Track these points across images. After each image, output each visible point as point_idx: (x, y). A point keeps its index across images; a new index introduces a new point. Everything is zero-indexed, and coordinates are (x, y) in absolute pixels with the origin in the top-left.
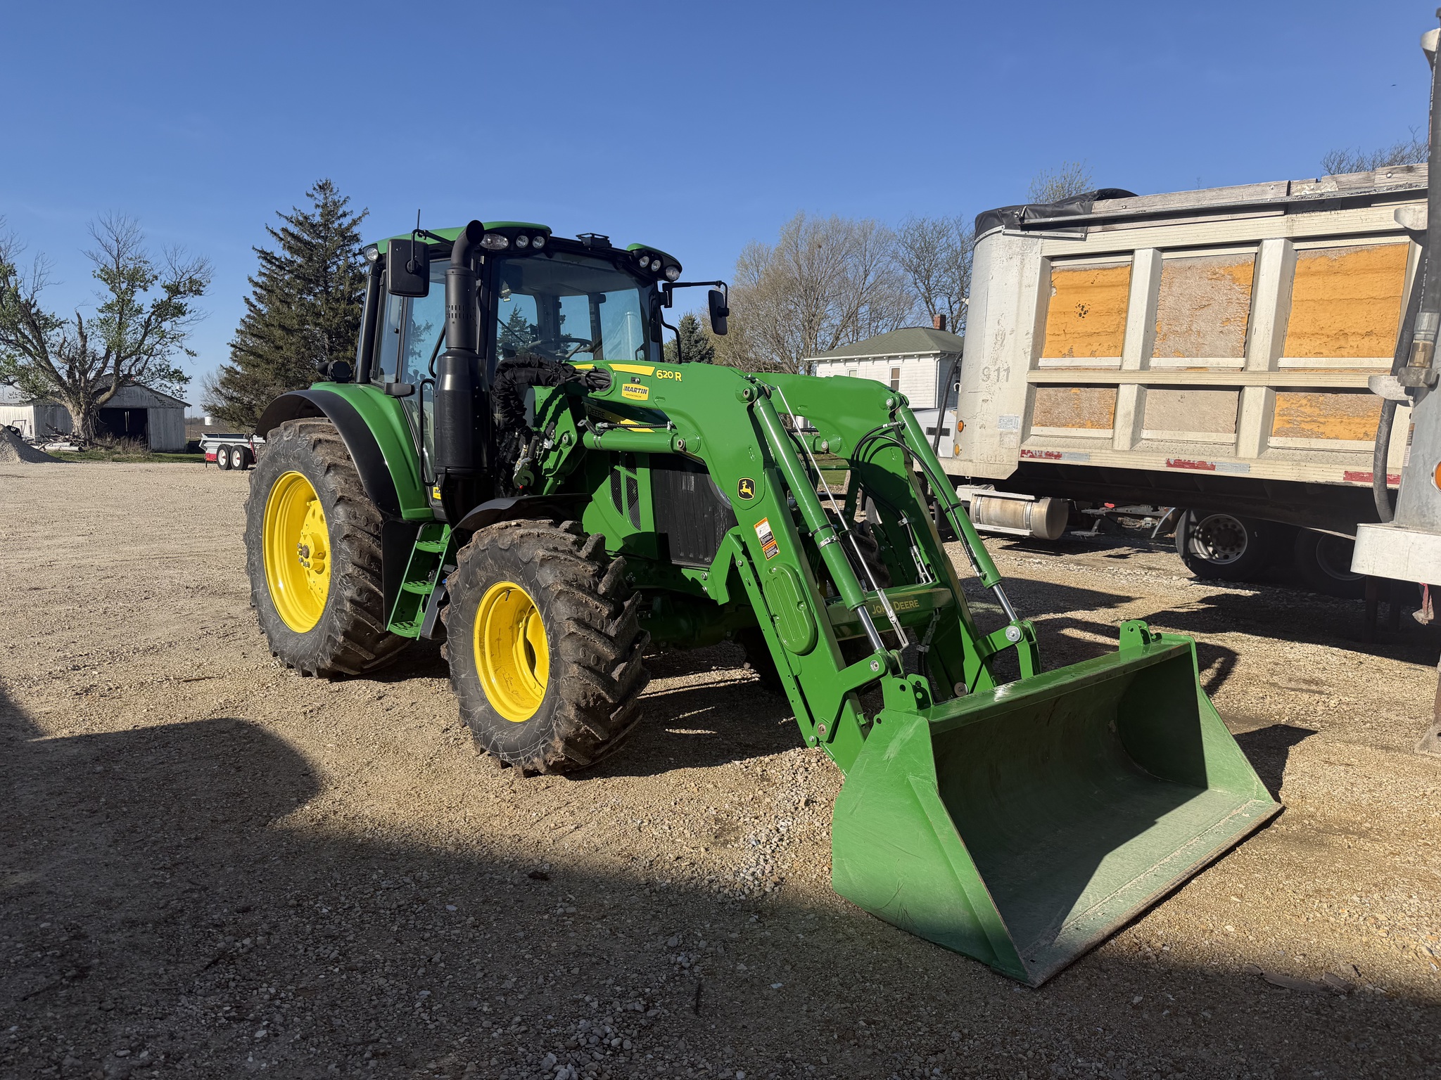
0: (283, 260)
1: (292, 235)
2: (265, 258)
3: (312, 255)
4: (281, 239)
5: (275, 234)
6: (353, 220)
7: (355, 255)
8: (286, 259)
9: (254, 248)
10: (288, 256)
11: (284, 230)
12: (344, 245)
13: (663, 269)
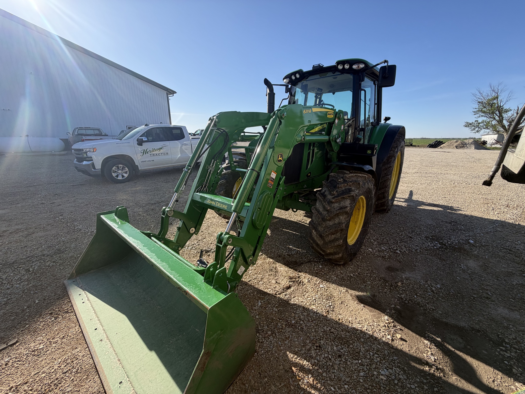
13: (351, 66)
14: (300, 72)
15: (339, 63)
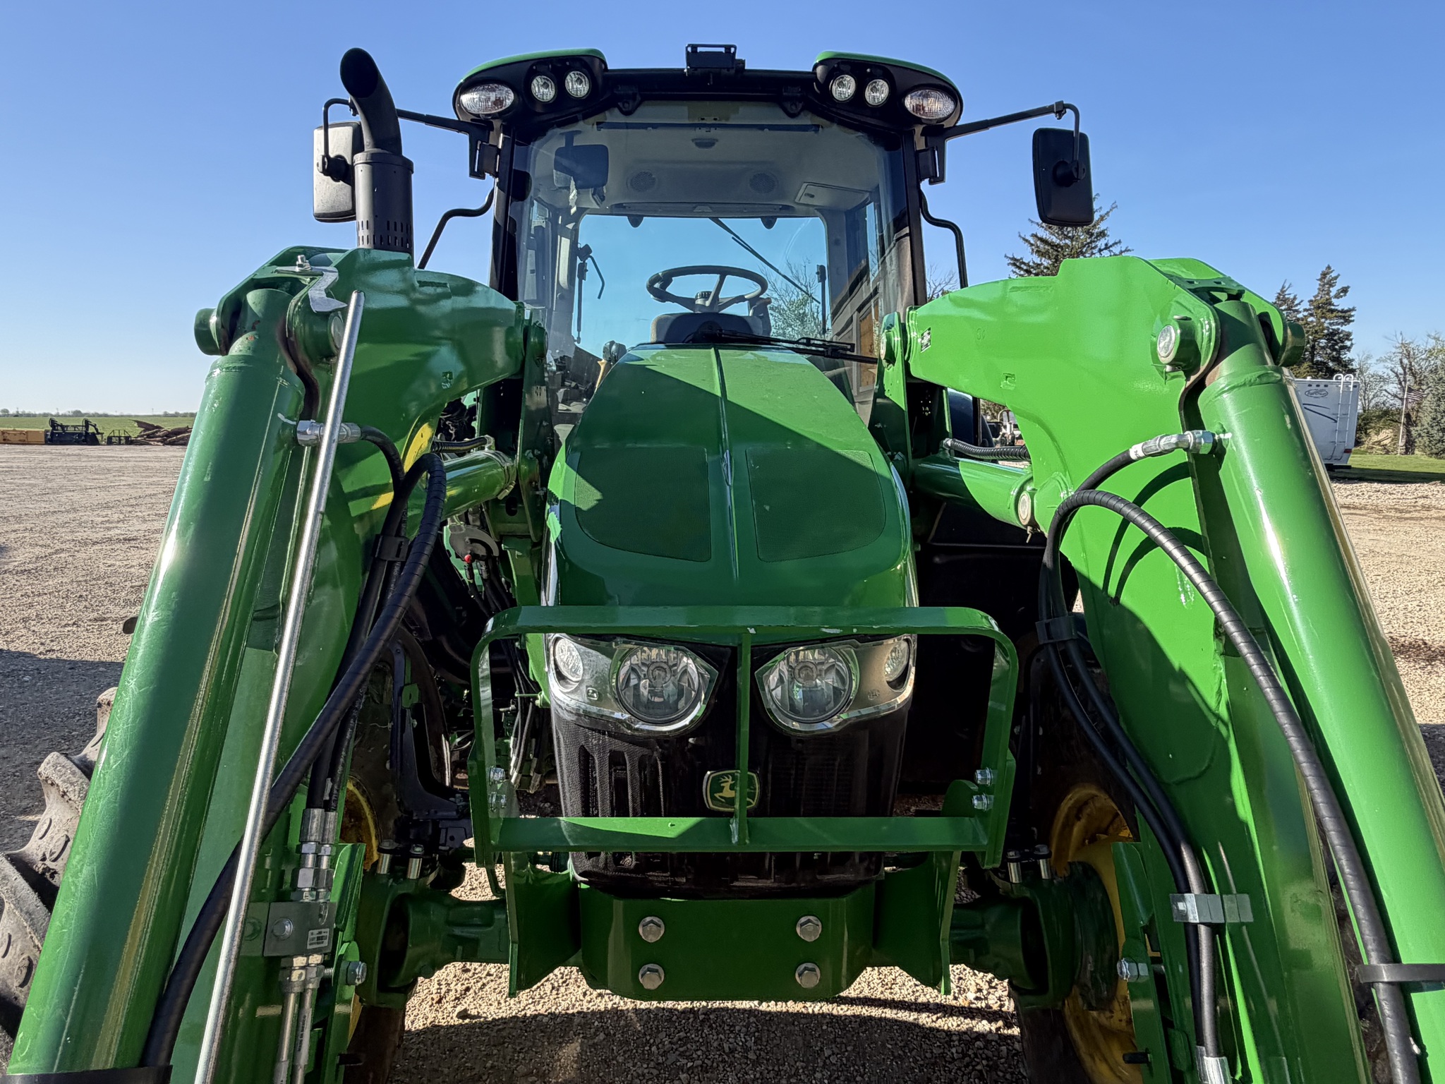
0: (1031, 264)
1: (1042, 240)
2: (1014, 264)
3: (1057, 256)
4: (1032, 245)
5: (1027, 241)
6: (1101, 216)
7: (1100, 250)
8: (1034, 262)
9: (1006, 256)
10: (1038, 260)
11: (1035, 236)
12: (1091, 242)
13: (896, 96)
14: (587, 63)
15: (837, 66)
